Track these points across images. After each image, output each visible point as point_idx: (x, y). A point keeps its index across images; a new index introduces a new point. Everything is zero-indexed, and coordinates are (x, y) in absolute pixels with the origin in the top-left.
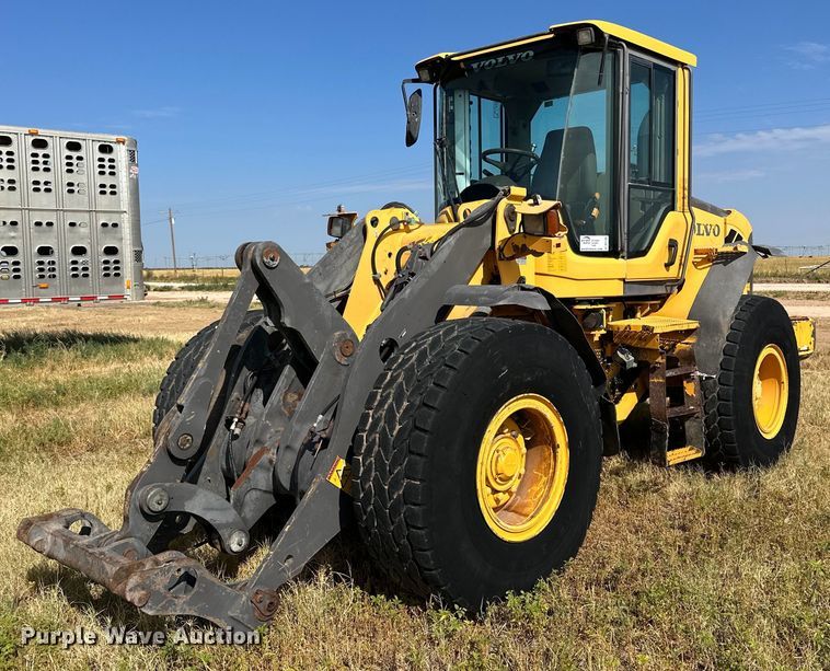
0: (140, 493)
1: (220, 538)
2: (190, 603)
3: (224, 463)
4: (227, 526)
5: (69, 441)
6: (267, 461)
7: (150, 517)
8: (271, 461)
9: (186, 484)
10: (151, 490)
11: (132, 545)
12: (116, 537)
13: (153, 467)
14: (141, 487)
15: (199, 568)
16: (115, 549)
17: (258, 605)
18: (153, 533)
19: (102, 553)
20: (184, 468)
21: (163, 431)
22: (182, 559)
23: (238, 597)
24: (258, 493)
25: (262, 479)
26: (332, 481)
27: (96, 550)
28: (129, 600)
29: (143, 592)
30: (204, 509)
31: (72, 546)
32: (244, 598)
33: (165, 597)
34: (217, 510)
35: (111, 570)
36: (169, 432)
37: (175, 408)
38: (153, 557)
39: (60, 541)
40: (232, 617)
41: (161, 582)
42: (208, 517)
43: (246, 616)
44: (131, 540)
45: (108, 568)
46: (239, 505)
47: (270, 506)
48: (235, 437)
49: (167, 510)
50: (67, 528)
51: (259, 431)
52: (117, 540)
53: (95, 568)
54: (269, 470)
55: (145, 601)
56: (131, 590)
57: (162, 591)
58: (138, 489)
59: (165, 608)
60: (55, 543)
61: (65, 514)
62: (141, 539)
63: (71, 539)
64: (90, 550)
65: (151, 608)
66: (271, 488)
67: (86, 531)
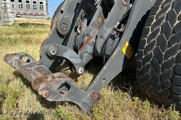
0: (46, 47)
1: (75, 68)
2: (68, 96)
3: (74, 44)
4: (78, 64)
5: (31, 41)
6: (92, 42)
7: (50, 57)
8: (93, 42)
9: (64, 46)
10: (50, 46)
11: (43, 68)
12: (37, 64)
13: (51, 37)
14: (46, 44)
15: (72, 82)
16: (36, 69)
17: (94, 98)
18: (51, 64)
19: (31, 70)
20: (63, 40)
21: (55, 22)
22: (65, 77)
23: (86, 94)
24: (88, 54)
25: (89, 49)
26: (123, 50)
27: (29, 68)
28: (40, 94)
29: (47, 91)
30: (70, 57)
31: (20, 65)
32: (89, 95)
33: (57, 94)
34: (74, 58)
35: (34, 78)
36: (57, 22)
37: (60, 12)
38: (52, 74)
39: (17, 63)
40: (84, 102)
41: (55, 87)
42: (71, 60)
43: (89, 102)
44: (43, 66)
45: (33, 76)
46: (81, 57)
47: (91, 59)
48: (78, 34)
49: (57, 55)
50: (21, 59)
51: (88, 31)
52: (37, 65)
53: (28, 75)
54: (92, 46)
55: (48, 95)
56: (41, 90)
57: (56, 91)
58: (45, 45)
59: (57, 98)
60: (15, 64)
61: (21, 54)
62: (47, 66)
63: (20, 63)
64: (26, 68)
65: (51, 98)
66: (92, 53)
67: (28, 61)
